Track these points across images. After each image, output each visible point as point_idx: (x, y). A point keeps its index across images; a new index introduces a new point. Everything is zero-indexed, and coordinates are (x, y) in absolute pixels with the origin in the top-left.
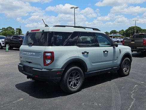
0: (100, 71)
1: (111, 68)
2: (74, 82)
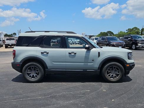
0: (65, 70)
1: (82, 70)
2: (33, 75)
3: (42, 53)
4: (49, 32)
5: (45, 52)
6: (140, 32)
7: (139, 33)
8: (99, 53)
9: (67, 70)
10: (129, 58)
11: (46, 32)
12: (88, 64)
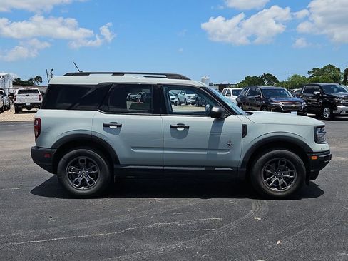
0: (162, 168)
1: (203, 169)
2: (84, 179)
3: (105, 126)
4: (123, 74)
5: (113, 124)
6: (342, 76)
7: (340, 78)
8: (245, 127)
9: (165, 168)
10: (317, 140)
11: (115, 74)
12: (218, 153)
